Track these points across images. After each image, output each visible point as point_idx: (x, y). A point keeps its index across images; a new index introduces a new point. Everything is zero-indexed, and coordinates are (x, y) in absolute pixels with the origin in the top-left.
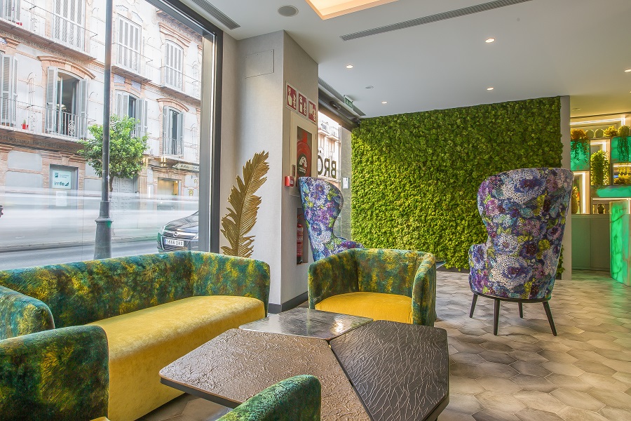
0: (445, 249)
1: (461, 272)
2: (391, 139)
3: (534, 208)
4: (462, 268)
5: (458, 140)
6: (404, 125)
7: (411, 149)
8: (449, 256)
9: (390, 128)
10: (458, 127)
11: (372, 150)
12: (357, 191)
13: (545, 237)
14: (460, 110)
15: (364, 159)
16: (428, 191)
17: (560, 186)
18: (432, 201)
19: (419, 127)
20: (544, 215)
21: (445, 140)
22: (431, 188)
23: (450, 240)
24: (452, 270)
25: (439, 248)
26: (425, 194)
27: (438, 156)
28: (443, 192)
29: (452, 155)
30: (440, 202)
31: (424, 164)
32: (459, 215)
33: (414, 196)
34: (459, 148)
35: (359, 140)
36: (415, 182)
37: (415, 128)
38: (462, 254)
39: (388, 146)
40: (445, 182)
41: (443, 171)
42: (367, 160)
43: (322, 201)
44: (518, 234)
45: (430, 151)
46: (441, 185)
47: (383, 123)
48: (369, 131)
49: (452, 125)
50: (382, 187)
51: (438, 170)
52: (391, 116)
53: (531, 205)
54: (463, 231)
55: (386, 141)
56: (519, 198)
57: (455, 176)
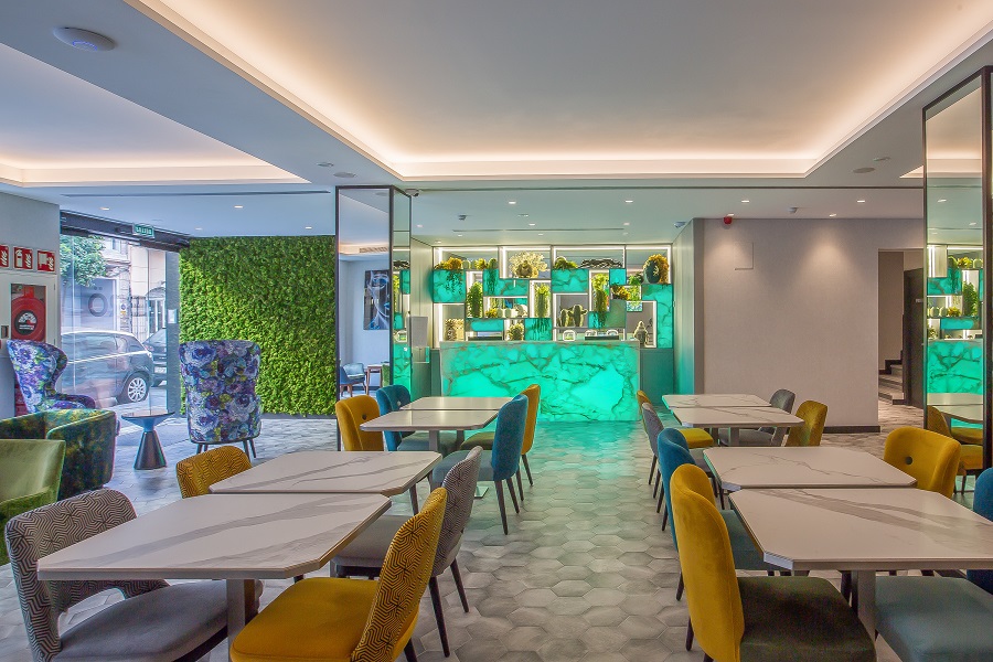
0: (288, 394)
1: (307, 417)
2: (227, 266)
3: (210, 370)
4: (306, 413)
5: (302, 272)
6: (242, 250)
7: (250, 279)
8: (293, 402)
9: (227, 252)
10: (302, 257)
11: (204, 277)
12: (187, 327)
13: (225, 392)
14: (303, 238)
15: (195, 288)
16: (270, 328)
17: (230, 353)
18: (274, 340)
19: (259, 254)
20: (220, 376)
21: (288, 271)
22: (273, 326)
23: (294, 383)
24: (296, 416)
25: (282, 393)
26: (267, 332)
27: (281, 289)
28: (286, 330)
29: (294, 289)
30: (282, 341)
31: (266, 297)
32: (303, 356)
33: (255, 334)
34: (301, 281)
35: (189, 264)
36: (255, 318)
37: (255, 255)
38: (306, 398)
39: (225, 274)
40: (288, 319)
41: (286, 306)
42: (200, 290)
43: (29, 365)
44: (201, 391)
45: (271, 283)
46: (285, 323)
47: (218, 245)
48: (201, 253)
49: (295, 255)
50: (217, 323)
51: (281, 305)
52: (227, 238)
53: (206, 368)
54: (307, 374)
55: (221, 268)
56: (197, 363)
57: (299, 312)
